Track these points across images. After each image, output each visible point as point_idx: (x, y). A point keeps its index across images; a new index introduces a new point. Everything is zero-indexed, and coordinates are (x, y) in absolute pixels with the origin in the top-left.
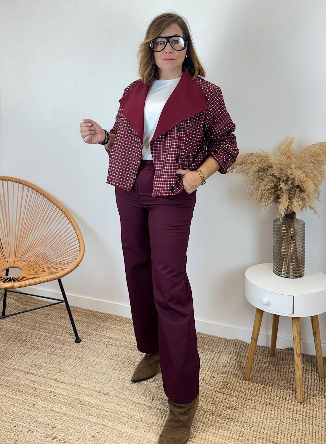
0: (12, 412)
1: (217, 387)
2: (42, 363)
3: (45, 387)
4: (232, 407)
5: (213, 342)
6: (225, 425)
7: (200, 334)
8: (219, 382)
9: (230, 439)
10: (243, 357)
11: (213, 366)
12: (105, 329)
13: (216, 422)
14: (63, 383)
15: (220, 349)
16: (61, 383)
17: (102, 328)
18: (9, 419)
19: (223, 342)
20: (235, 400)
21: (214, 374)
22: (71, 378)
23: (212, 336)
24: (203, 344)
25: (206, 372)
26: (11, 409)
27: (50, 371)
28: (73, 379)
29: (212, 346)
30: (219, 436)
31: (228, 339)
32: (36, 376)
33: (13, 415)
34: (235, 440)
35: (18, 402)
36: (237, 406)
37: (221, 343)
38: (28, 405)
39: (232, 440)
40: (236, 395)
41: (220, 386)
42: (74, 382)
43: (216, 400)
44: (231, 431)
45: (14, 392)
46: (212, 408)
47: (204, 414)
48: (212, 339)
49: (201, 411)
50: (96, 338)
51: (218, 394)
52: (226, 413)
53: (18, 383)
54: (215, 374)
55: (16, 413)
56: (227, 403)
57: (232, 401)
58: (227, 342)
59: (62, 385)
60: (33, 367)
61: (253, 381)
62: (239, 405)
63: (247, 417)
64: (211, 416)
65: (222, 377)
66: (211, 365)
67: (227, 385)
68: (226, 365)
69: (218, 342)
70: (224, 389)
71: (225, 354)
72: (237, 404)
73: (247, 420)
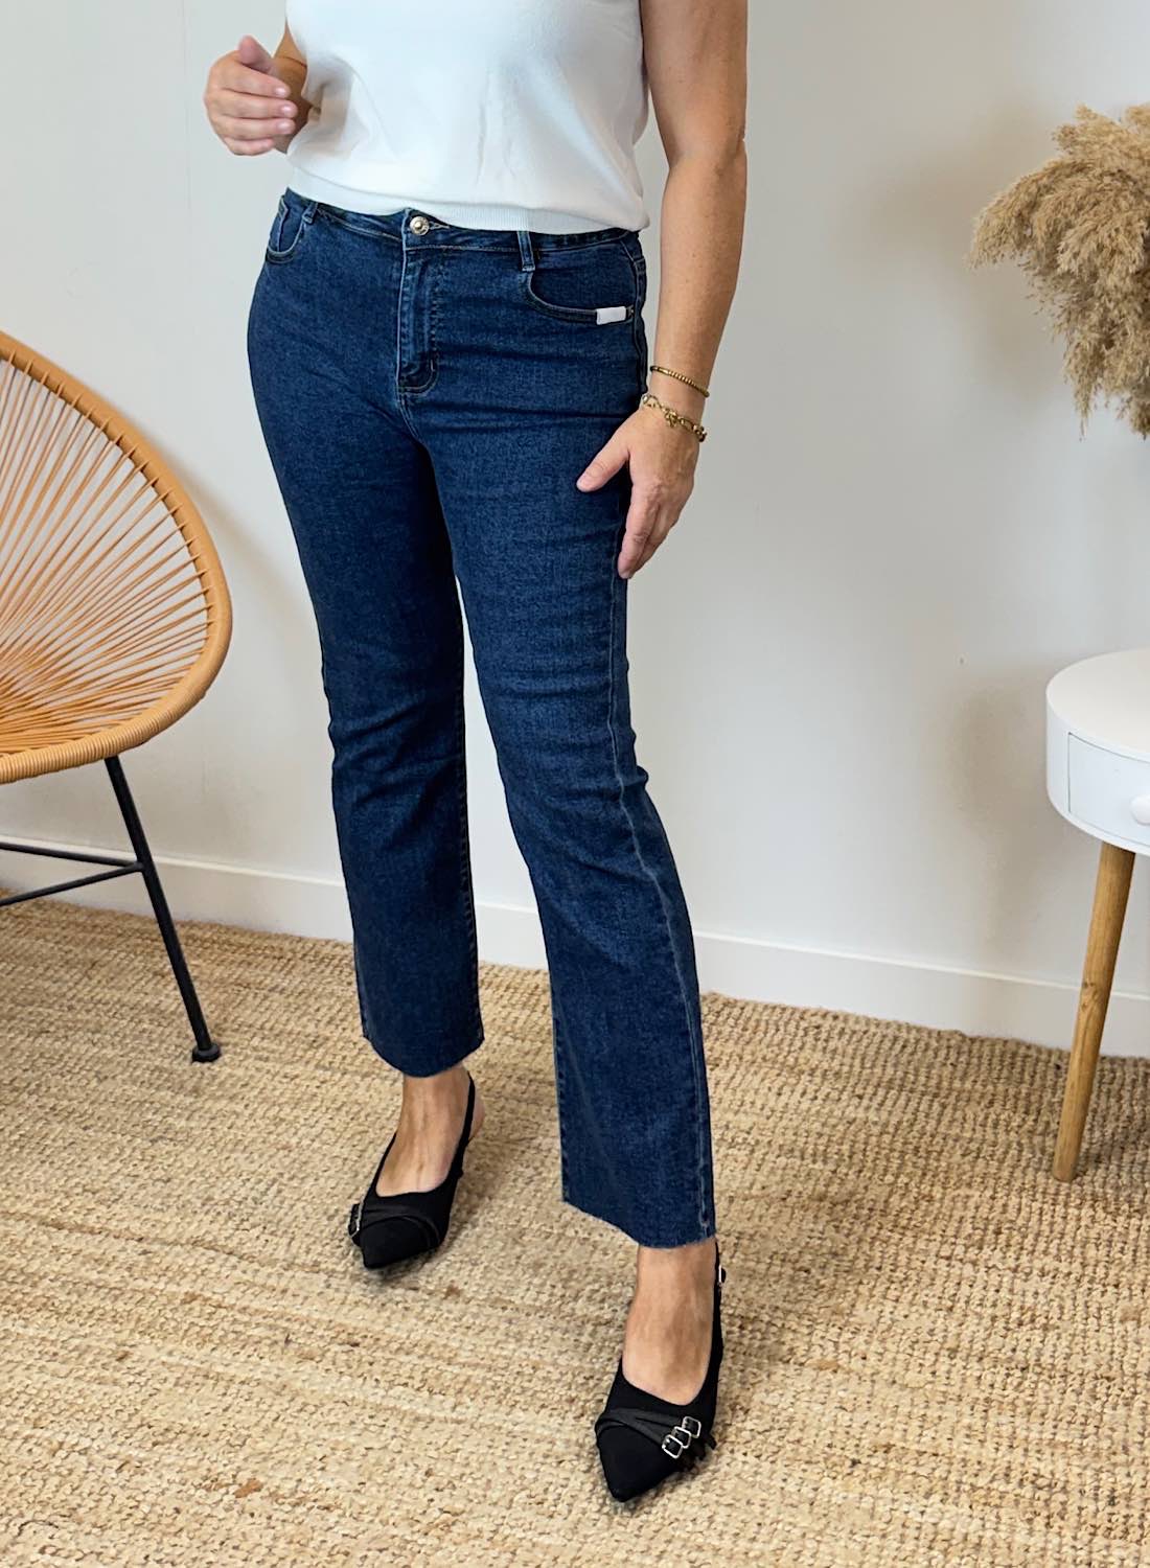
0: (24, 1392)
1: (953, 1240)
2: (114, 1181)
3: (156, 1279)
4: (1033, 1321)
5: (901, 1051)
6: (1014, 1395)
7: (836, 1018)
8: (957, 1214)
9: (1048, 1451)
10: (1051, 1112)
11: (917, 1150)
14: (234, 1260)
15: (940, 1076)
16: (225, 1256)
18: (15, 1422)
19: (949, 1047)
20: (1040, 1291)
21: (929, 1188)
22: (269, 1238)
23: (895, 1022)
24: (857, 1062)
25: (889, 1178)
26: (16, 1380)
27: (162, 1210)
28: (276, 1240)
29: (901, 1067)
30: (996, 1440)
31: (969, 1032)
32: (100, 1237)
33: (33, 1407)
34: (1070, 1452)
35: (40, 1348)
36: (1055, 1313)
37: (943, 1053)
38: (89, 1358)
39: (1053, 1454)
40: (1043, 1268)
41: (964, 1234)
42: (287, 1251)
43: (955, 1295)
44: (1043, 1415)
45: (14, 1309)
46: (943, 1327)
47: (910, 1351)
48: (896, 1039)
49: (897, 1338)
51: (961, 1269)
52: (1008, 1347)
53: (22, 1272)
54: (932, 1186)
55: (45, 1394)
56: (1009, 1304)
57: (1030, 1294)
58: (966, 1048)
59: (234, 1267)
60: (77, 1198)
61: (1112, 1208)
62: (1061, 1308)
63: (1105, 1355)
64: (941, 1359)
65: (968, 1197)
66: (911, 1147)
67: (998, 1232)
68: (979, 1150)
69: (926, 1050)
70: (987, 1250)
71: (969, 1100)
72: (1055, 1304)
73: (1110, 1368)
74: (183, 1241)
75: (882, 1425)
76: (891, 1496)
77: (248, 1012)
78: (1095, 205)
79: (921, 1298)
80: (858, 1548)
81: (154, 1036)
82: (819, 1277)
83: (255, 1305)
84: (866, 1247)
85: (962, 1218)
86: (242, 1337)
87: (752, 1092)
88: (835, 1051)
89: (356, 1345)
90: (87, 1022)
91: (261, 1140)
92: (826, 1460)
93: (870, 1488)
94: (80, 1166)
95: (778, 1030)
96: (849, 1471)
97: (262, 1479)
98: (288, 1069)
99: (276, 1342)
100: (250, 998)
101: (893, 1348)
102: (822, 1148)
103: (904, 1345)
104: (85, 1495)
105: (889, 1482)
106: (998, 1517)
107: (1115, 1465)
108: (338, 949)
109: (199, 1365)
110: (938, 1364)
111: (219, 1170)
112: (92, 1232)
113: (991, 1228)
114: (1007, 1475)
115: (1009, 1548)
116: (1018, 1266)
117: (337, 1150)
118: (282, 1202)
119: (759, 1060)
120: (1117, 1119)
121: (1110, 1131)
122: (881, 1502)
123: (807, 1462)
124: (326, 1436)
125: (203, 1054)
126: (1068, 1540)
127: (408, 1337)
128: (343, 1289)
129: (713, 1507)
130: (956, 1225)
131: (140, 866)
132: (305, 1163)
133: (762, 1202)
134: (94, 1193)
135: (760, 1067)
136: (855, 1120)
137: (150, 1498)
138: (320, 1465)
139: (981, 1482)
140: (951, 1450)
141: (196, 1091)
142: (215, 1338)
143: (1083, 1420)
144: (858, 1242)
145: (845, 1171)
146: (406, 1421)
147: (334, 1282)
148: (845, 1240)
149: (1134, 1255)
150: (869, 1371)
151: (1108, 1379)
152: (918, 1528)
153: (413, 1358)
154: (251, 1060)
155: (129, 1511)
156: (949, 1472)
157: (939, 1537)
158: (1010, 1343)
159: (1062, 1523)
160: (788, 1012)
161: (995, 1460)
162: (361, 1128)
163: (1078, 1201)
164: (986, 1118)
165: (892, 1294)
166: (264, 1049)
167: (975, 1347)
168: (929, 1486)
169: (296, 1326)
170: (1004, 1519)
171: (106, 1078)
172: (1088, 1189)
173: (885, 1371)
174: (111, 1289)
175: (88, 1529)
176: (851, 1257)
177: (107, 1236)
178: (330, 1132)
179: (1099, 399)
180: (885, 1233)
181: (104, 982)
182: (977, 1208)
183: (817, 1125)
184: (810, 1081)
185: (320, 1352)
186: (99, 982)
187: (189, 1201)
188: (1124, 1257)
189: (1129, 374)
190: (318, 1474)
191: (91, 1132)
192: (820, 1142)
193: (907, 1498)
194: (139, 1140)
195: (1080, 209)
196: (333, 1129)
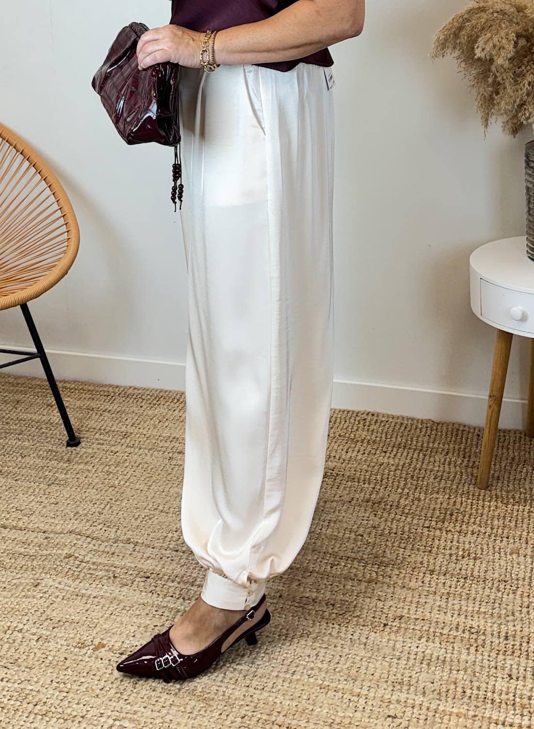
1: (430, 519)
2: (31, 505)
3: (52, 549)
5: (404, 430)
6: (461, 590)
7: (373, 415)
8: (432, 507)
9: (477, 616)
10: (476, 457)
11: (412, 477)
12: (157, 423)
13: (440, 585)
14: (89, 539)
15: (423, 441)
16: (85, 538)
17: (151, 419)
19: (427, 427)
20: (472, 541)
21: (418, 495)
22: (107, 529)
23: (401, 416)
24: (384, 435)
25: (400, 491)
27: (54, 518)
28: (110, 530)
29: (404, 438)
30: (452, 612)
31: (437, 420)
32: (24, 532)
34: (487, 616)
36: (479, 552)
37: (424, 430)
38: (22, 588)
39: (479, 617)
40: (473, 531)
42: (115, 535)
43: (432, 545)
44: (474, 600)
46: (427, 560)
47: (412, 573)
48: (402, 424)
49: (405, 567)
50: (140, 442)
51: (434, 532)
52: (458, 568)
54: (420, 493)
55: (1, 606)
56: (458, 548)
57: (467, 543)
58: (435, 428)
59: (89, 543)
60: (13, 513)
61: (505, 501)
62: (482, 549)
63: (503, 570)
64: (427, 575)
65: (437, 498)
66: (410, 476)
67: (451, 515)
68: (442, 476)
69: (416, 429)
70: (446, 523)
71: (436, 452)
72: (479, 547)
73: (506, 576)
74: (65, 532)
75: (398, 607)
76: (403, 640)
77: (94, 422)
78: (490, 27)
79: (416, 546)
80: (387, 664)
81: (49, 435)
82: (368, 538)
83: (99, 561)
84: (389, 524)
85: (434, 508)
86: (94, 576)
87: (334, 451)
88: (373, 431)
89: (148, 577)
90: (16, 430)
91: (101, 483)
92: (371, 625)
93: (393, 636)
94: (14, 498)
95: (346, 422)
96: (383, 629)
97: (105, 642)
98: (113, 448)
99: (110, 578)
100: (94, 415)
101: (404, 572)
102: (368, 477)
103: (409, 570)
104: (21, 653)
105: (401, 633)
106: (453, 647)
107: (508, 621)
108: (136, 391)
109: (74, 590)
110: (424, 579)
111: (81, 498)
112: (21, 529)
113: (449, 512)
114: (457, 628)
115: (458, 661)
116: (461, 530)
117: (137, 486)
118: (112, 512)
119: (337, 436)
120: (507, 459)
121: (504, 465)
122: (398, 643)
123: (364, 626)
124: (135, 621)
125: (72, 443)
126: (486, 657)
127: (173, 573)
128: (141, 551)
129: (318, 649)
130: (432, 512)
131: (39, 355)
132: (122, 493)
133: (340, 503)
134: (21, 511)
135: (338, 439)
136: (383, 463)
137: (52, 653)
138: (133, 634)
139: (445, 631)
140: (431, 617)
141: (68, 460)
142: (81, 577)
143: (493, 601)
144: (385, 522)
145: (379, 487)
146: (173, 613)
147: (137, 548)
148: (379, 521)
149: (516, 523)
150: (392, 583)
151: (505, 581)
152: (416, 654)
153: (175, 584)
154: (95, 445)
155: (43, 660)
156: (430, 627)
157: (425, 658)
158: (459, 566)
159: (483, 649)
160: (351, 413)
161: (451, 621)
162: (148, 475)
163: (489, 499)
164: (445, 461)
165: (403, 545)
166: (101, 439)
167: (442, 569)
168: (421, 635)
169: (119, 570)
170: (456, 648)
171: (25, 456)
172: (494, 492)
173: (400, 582)
174: (31, 556)
175: (23, 669)
176: (382, 528)
177: (28, 531)
178: (134, 478)
179: (492, 120)
180: (398, 517)
181: (23, 411)
182: (441, 504)
183: (365, 466)
184: (362, 445)
185: (131, 582)
186: (21, 410)
187: (67, 513)
188: (511, 524)
189: (507, 107)
190: (133, 638)
191: (19, 482)
192: (367, 474)
193: (410, 641)
194: (42, 485)
195: (483, 30)
196: (135, 476)
